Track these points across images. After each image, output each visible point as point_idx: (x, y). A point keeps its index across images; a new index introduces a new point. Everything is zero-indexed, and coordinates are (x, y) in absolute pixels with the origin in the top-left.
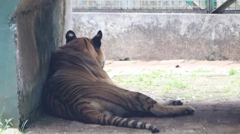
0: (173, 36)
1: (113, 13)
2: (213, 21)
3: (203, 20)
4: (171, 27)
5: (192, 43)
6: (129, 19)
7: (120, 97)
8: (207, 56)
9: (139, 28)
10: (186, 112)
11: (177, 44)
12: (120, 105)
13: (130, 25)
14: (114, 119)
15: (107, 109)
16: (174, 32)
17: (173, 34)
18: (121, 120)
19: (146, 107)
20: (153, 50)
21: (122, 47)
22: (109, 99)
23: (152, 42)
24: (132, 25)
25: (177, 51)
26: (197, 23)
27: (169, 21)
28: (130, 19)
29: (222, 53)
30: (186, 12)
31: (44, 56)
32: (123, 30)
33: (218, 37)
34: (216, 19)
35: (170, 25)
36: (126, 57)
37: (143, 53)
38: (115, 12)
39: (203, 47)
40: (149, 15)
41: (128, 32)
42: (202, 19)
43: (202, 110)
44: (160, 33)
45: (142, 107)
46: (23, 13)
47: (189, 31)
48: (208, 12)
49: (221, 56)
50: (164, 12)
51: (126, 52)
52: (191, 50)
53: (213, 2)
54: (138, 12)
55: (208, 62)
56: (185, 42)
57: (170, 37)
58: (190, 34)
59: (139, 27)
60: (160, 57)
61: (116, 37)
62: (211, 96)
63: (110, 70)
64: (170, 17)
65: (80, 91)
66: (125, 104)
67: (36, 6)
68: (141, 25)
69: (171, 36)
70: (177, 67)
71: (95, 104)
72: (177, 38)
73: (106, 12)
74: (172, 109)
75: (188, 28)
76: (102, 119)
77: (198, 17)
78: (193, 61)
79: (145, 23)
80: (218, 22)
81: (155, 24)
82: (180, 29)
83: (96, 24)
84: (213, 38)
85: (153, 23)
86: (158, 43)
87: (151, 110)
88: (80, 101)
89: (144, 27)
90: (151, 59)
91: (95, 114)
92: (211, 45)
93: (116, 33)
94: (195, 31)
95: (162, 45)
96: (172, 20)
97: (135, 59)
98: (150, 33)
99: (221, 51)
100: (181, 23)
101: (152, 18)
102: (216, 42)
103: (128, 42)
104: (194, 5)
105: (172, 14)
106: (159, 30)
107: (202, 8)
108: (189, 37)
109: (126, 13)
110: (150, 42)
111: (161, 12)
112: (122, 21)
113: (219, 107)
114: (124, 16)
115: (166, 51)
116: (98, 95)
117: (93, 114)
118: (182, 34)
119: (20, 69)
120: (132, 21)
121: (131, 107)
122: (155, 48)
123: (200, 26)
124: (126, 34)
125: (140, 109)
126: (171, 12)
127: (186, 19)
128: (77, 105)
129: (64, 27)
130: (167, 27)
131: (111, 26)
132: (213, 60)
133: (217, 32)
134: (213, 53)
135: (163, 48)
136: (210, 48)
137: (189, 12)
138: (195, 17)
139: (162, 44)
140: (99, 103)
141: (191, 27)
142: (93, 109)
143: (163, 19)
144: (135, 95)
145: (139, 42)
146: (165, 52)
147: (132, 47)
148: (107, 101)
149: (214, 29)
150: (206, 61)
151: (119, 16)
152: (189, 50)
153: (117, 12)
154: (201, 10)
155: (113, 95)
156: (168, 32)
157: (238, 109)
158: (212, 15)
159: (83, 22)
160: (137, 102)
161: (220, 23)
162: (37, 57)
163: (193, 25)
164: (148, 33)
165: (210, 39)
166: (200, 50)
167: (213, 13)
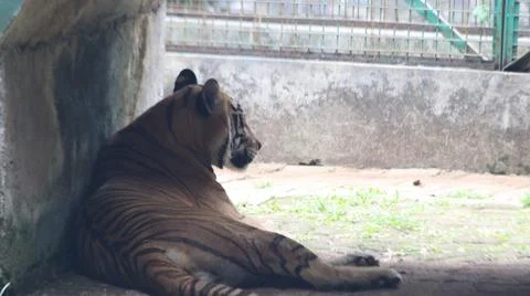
0: (418, 117)
1: (291, 61)
2: (508, 88)
3: (486, 85)
4: (415, 98)
5: (457, 133)
6: (323, 74)
7: (234, 242)
8: (491, 164)
9: (345, 96)
10: (381, 282)
11: (427, 134)
12: (233, 260)
13: (326, 87)
14: (215, 289)
15: (203, 267)
16: (422, 108)
17: (418, 112)
18: (229, 292)
19: (291, 267)
20: (374, 145)
21: (306, 134)
22: (208, 245)
23: (372, 128)
24: (330, 88)
25: (425, 149)
26: (471, 90)
27: (409, 83)
28: (327, 75)
29: (523, 159)
30: (451, 66)
31: (78, 144)
32: (310, 98)
33: (516, 123)
34: (512, 82)
35: (412, 91)
36: (314, 157)
37: (352, 151)
38: (294, 58)
39: (483, 143)
40: (369, 68)
41: (321, 103)
42: (484, 82)
43: (421, 280)
44: (390, 110)
45: (283, 265)
46: (23, 47)
47: (452, 108)
48: (496, 68)
49: (520, 165)
50: (400, 63)
51: (314, 147)
52: (457, 148)
53: (510, 46)
54: (345, 60)
55: (492, 176)
56: (444, 131)
57: (411, 119)
58: (455, 115)
59: (345, 93)
60: (387, 161)
61: (293, 113)
62: (461, 250)
63: (268, 185)
64: (413, 74)
65: (146, 224)
66: (244, 257)
67: (60, 33)
68: (350, 90)
69: (414, 116)
70: (417, 183)
71: (176, 256)
72: (427, 122)
73: (276, 57)
74: (349, 274)
75: (452, 100)
76: (189, 287)
77: (473, 77)
78: (460, 172)
79: (358, 87)
80: (516, 91)
81: (380, 87)
82: (434, 102)
83: (251, 82)
84: (505, 124)
85: (375, 85)
86: (384, 129)
87: (303, 273)
88: (145, 246)
89: (355, 94)
90: (369, 164)
91: (175, 277)
92: (499, 141)
93: (294, 105)
94: (466, 107)
95: (394, 137)
96: (416, 81)
97: (332, 162)
98: (368, 107)
99: (522, 154)
100: (436, 89)
101: (372, 74)
102: (511, 134)
103: (318, 126)
104: (469, 49)
105: (420, 67)
106: (387, 102)
107: (485, 59)
108: (452, 119)
109: (317, 62)
110: (367, 127)
111: (395, 63)
112: (309, 77)
113: (462, 274)
114: (313, 68)
115: (402, 149)
116: (184, 235)
117: (170, 277)
118: (438, 112)
119: (7, 171)
120: (331, 78)
121: (257, 264)
122: (377, 141)
123: (477, 97)
124: (316, 108)
125: (277, 269)
126: (416, 64)
127: (448, 82)
128: (137, 255)
129: (139, 83)
130: (405, 96)
131: (284, 88)
132: (502, 173)
133: (513, 112)
134: (505, 159)
135: (395, 141)
136: (499, 146)
137: (455, 66)
138: (468, 78)
139: (395, 132)
140: (187, 253)
141: (457, 98)
142: (170, 265)
143: (397, 77)
144: (270, 240)
145: (343, 127)
146: (398, 150)
147: (329, 137)
148: (205, 248)
149: (508, 105)
150: (488, 176)
151: (302, 66)
152: (452, 148)
153: (299, 58)
154: (483, 62)
155: (219, 238)
156: (406, 108)
157: (500, 282)
158: (506, 73)
159: (223, 76)
160: (271, 255)
161: (521, 92)
162: (59, 145)
163: (463, 94)
164: (364, 106)
165: (499, 126)
166: (476, 149)
167: (509, 69)
